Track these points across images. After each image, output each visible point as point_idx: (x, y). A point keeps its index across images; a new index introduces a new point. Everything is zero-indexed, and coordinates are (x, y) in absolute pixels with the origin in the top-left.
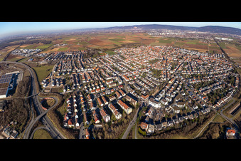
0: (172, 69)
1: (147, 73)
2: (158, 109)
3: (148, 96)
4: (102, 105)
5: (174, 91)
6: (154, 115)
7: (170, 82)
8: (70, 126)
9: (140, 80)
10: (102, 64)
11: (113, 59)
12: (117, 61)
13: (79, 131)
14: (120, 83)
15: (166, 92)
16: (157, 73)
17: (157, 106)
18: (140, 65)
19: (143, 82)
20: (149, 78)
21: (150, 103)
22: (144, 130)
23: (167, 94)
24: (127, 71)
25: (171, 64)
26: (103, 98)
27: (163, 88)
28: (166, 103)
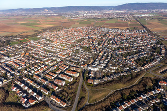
0: (99, 45)
1: (79, 50)
2: (97, 71)
3: (86, 65)
4: (53, 78)
5: (105, 59)
6: (95, 75)
7: (100, 54)
8: (33, 103)
9: (75, 56)
10: (32, 50)
11: (41, 44)
12: (45, 45)
13: (44, 101)
14: (59, 60)
15: (99, 61)
16: (88, 49)
17: (96, 69)
18: (69, 45)
19: (78, 57)
20: (82, 53)
21: (90, 68)
22: (91, 83)
23: (101, 62)
24: (60, 51)
25: (97, 41)
26: (50, 74)
27: (96, 59)
28: (102, 67)
